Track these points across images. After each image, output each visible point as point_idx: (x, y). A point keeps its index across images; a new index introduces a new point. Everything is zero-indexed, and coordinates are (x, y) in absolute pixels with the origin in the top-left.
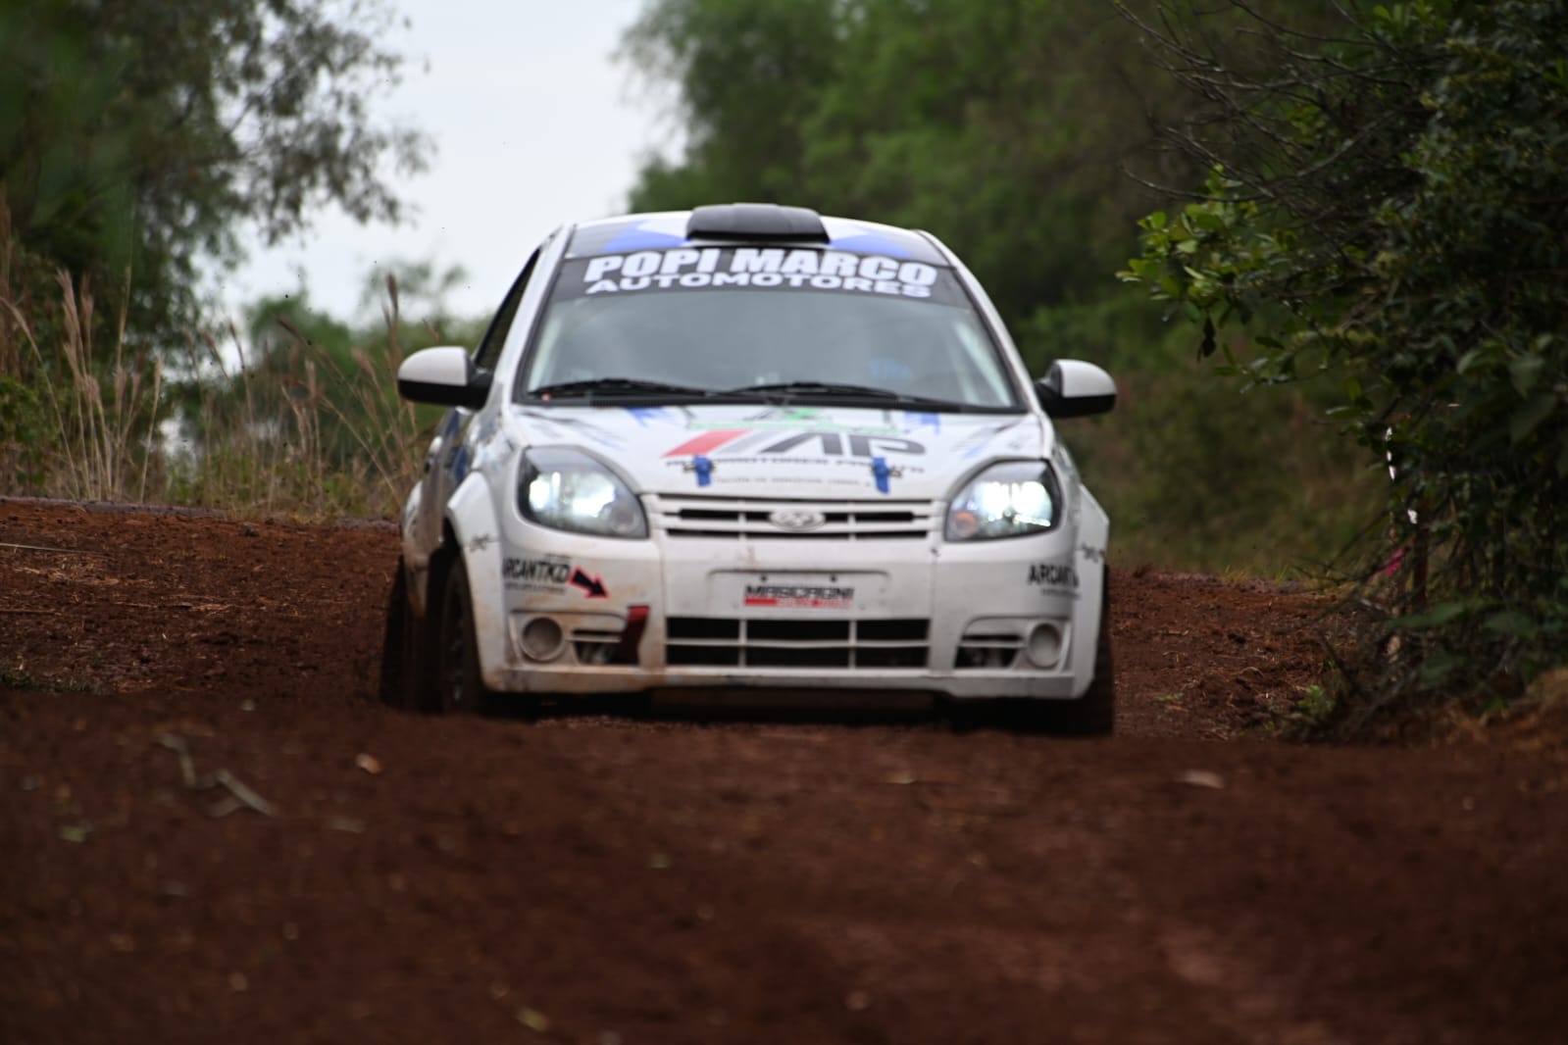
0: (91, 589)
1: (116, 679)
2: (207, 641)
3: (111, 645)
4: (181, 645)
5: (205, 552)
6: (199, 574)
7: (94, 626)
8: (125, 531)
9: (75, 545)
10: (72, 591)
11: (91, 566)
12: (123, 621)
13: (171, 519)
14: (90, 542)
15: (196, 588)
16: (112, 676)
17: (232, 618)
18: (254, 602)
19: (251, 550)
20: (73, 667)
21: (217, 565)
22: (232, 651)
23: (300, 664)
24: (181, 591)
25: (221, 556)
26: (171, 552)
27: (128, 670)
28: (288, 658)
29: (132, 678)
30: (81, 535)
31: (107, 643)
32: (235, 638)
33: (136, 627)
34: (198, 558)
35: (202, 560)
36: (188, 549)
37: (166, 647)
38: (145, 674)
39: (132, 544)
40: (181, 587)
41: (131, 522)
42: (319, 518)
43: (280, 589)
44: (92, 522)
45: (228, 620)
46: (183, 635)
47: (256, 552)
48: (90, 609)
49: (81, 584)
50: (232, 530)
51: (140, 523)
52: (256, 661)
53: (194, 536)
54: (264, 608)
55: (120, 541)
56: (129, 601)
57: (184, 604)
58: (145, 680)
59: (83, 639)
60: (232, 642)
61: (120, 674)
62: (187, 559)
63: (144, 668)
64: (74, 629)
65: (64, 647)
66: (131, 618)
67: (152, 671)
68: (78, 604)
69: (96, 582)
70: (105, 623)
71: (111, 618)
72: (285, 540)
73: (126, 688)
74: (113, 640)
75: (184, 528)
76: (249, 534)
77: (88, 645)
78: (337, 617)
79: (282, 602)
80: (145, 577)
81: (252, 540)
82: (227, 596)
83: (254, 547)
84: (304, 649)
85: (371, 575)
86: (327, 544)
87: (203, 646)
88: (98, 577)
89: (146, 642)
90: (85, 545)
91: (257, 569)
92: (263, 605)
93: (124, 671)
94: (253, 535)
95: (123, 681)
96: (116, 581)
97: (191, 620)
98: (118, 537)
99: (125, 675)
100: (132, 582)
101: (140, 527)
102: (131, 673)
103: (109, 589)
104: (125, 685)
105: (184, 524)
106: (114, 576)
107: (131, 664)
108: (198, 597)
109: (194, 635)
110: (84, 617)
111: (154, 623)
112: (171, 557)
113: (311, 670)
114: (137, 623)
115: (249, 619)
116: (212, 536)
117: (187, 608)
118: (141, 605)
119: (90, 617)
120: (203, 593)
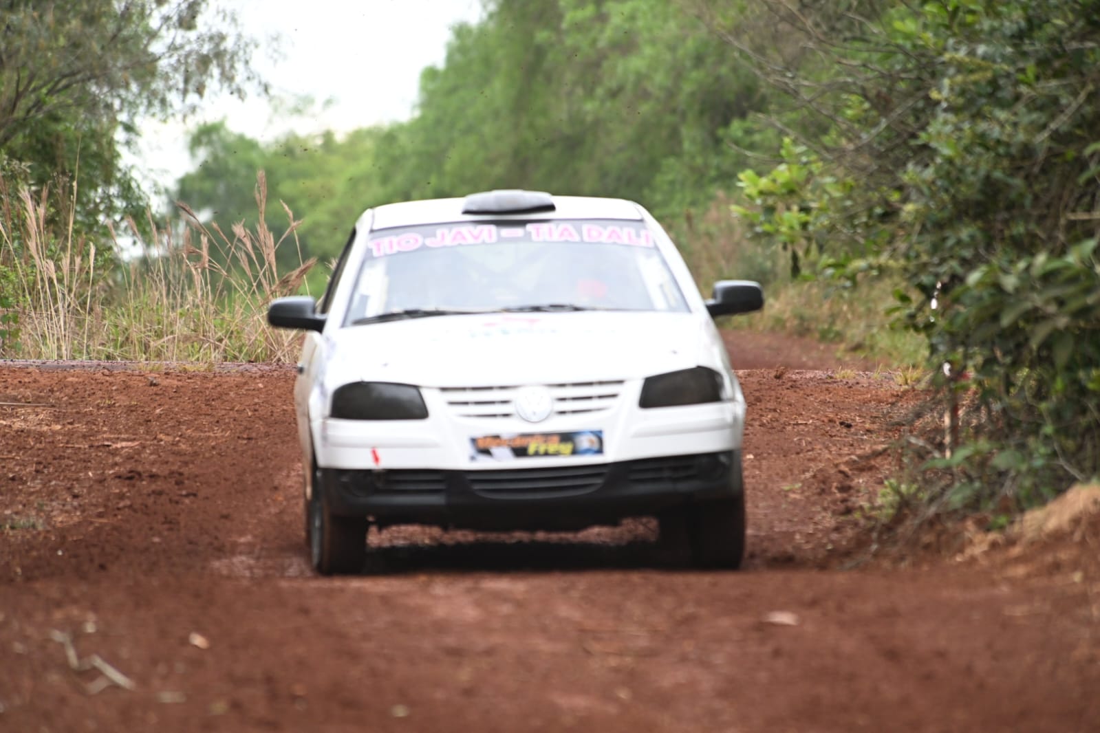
0: (41, 434)
1: (54, 513)
2: (119, 477)
3: (53, 483)
4: (101, 481)
5: (122, 400)
6: (117, 418)
7: (42, 466)
8: (66, 386)
9: (30, 400)
10: (28, 436)
11: (41, 416)
12: (63, 461)
13: (98, 375)
14: (42, 397)
15: (115, 429)
16: (52, 511)
17: (139, 454)
18: (155, 438)
19: (154, 396)
20: (24, 505)
21: (130, 410)
22: (138, 483)
23: (184, 492)
24: (105, 432)
25: (133, 403)
26: (99, 401)
27: (64, 505)
28: (176, 487)
29: (67, 512)
30: (35, 392)
31: (50, 481)
32: (139, 474)
33: (72, 465)
34: (117, 405)
35: (120, 406)
36: (110, 398)
37: (91, 482)
38: (75, 508)
39: (71, 398)
40: (105, 429)
41: (70, 379)
42: (202, 367)
43: (174, 426)
44: (43, 381)
45: (136, 456)
46: (103, 473)
47: (158, 398)
48: (40, 452)
49: (35, 430)
50: (140, 381)
51: (77, 380)
52: (154, 492)
53: (114, 388)
54: (162, 443)
55: (62, 395)
56: (67, 443)
57: (106, 443)
58: (75, 513)
59: (34, 479)
60: (137, 476)
61: (58, 509)
62: (109, 406)
63: (75, 503)
64: (28, 470)
65: (20, 487)
66: (68, 458)
67: (80, 505)
68: (32, 448)
69: (45, 428)
70: (50, 464)
71: (55, 459)
72: (177, 387)
73: (61, 522)
74: (55, 479)
75: (107, 381)
76: (152, 384)
77: (36, 485)
78: (213, 448)
79: (175, 437)
80: (79, 423)
81: (155, 389)
82: (136, 434)
83: (156, 394)
84: (188, 479)
85: (237, 411)
86: (207, 388)
87: (117, 480)
88: (47, 425)
89: (77, 480)
90: (38, 399)
91: (158, 411)
92: (161, 440)
93: (61, 507)
94: (155, 385)
95: (59, 515)
96: (58, 427)
97: (111, 457)
98: (61, 392)
99: (62, 510)
100: (70, 427)
101: (77, 383)
102: (66, 508)
103: (54, 433)
104: (60, 519)
105: (108, 378)
106: (57, 422)
107: (65, 500)
108: (116, 436)
109: (111, 472)
110: (35, 459)
111: (84, 461)
112: (98, 405)
113: (192, 497)
114: (72, 463)
115: (151, 454)
116: (128, 387)
117: (108, 446)
118: (77, 446)
119: (40, 459)
120: (120, 433)
